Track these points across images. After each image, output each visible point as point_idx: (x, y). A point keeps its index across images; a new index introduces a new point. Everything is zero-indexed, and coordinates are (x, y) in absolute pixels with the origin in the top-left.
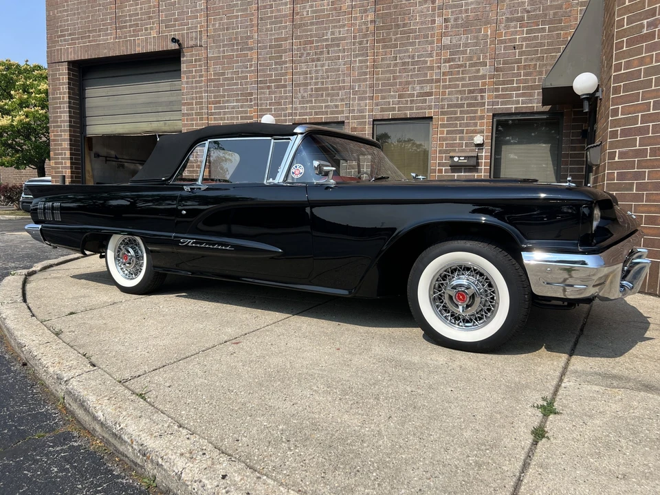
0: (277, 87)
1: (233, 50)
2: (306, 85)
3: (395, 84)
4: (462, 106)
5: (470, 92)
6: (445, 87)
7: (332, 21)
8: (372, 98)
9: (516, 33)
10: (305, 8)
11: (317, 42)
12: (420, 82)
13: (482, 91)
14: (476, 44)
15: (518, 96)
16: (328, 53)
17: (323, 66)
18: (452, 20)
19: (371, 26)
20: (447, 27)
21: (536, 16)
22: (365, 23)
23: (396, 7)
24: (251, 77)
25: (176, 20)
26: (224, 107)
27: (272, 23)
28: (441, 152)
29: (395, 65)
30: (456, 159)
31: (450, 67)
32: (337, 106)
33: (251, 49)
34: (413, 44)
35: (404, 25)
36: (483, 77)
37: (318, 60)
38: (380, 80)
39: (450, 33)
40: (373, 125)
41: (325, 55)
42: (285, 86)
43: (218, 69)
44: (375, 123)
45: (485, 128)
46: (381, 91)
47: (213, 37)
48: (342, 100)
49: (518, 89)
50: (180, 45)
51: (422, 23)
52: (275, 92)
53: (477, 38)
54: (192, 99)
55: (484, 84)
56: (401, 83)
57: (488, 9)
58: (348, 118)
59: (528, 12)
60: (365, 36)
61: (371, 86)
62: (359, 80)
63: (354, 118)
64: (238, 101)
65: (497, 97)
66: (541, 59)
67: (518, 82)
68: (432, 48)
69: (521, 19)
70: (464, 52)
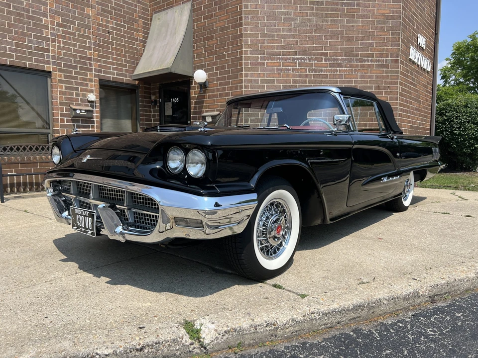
3: (10, 32)
4: (75, 67)
5: (81, 57)
6: (60, 48)
9: (108, 22)
12: (36, 37)
14: (82, 20)
15: (114, 69)
21: (120, 15)
28: (62, 104)
30: (78, 112)
31: (63, 32)
36: (90, 48)
39: (60, 2)
45: (94, 89)
49: (113, 64)
53: (82, 15)
55: (90, 54)
56: (16, 33)
59: (115, 9)
65: (100, 66)
66: (124, 46)
67: (113, 59)
68: (46, 9)
69: (111, 13)
70: (74, 23)
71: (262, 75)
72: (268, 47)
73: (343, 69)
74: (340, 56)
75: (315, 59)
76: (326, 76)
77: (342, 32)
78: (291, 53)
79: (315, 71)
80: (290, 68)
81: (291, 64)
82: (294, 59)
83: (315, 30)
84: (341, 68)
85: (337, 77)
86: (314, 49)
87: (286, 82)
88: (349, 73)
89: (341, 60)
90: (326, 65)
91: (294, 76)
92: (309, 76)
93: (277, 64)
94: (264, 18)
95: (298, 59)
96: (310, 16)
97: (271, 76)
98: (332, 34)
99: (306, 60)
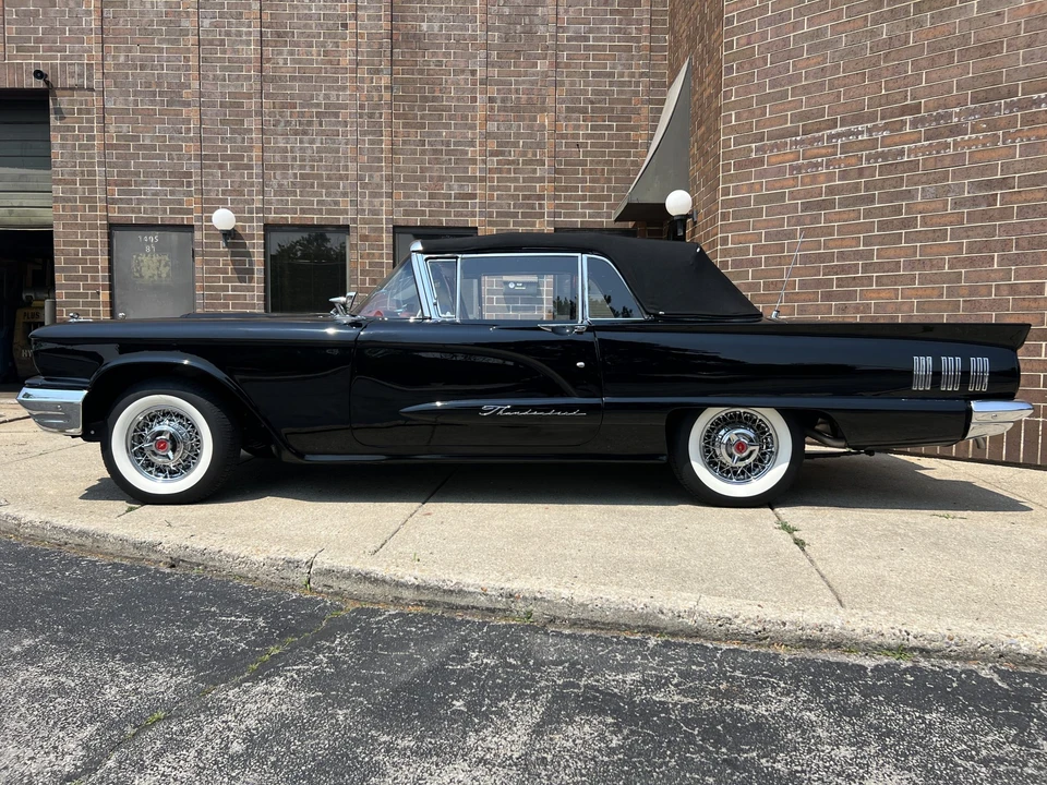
0: (237, 167)
1: (153, 102)
2: (286, 167)
3: (423, 179)
4: (515, 215)
5: (526, 197)
6: (492, 188)
7: (325, 79)
8: (390, 195)
9: (577, 127)
10: (280, 53)
11: (302, 106)
12: (458, 179)
13: (541, 197)
14: (531, 136)
15: (584, 207)
16: (321, 125)
17: (312, 142)
18: (498, 101)
19: (387, 96)
20: (492, 109)
21: (602, 110)
22: (378, 89)
23: (421, 72)
24: (190, 148)
25: (38, 40)
26: (140, 193)
27: (223, 69)
29: (423, 152)
30: (512, 286)
31: (499, 162)
32: (337, 203)
33: (188, 104)
34: (447, 126)
35: (434, 99)
36: (541, 180)
37: (305, 133)
38: (401, 171)
39: (497, 118)
40: (394, 233)
41: (315, 127)
42: (250, 167)
43: (125, 130)
44: (397, 230)
46: (404, 187)
47: (114, 76)
48: (345, 194)
49: (584, 198)
50: (47, 83)
51: (458, 99)
52: (231, 175)
53: (530, 127)
54: (74, 174)
55: (543, 189)
56: (431, 178)
57: (543, 92)
58: (354, 220)
59: (592, 103)
60: (378, 106)
61: (389, 178)
62: (371, 169)
63: (364, 221)
64: (163, 183)
65: (558, 206)
66: (609, 163)
67: (583, 189)
68: (474, 134)
69: (585, 111)
70: (516, 145)
71: (758, 187)
72: (771, 122)
73: (966, 137)
74: (958, 105)
75: (885, 127)
76: (914, 165)
77: (965, 38)
78: (823, 126)
79: (884, 156)
80: (820, 160)
81: (824, 151)
82: (831, 137)
83: (886, 55)
84: (959, 138)
85: (947, 162)
86: (883, 101)
87: (809, 193)
88: (984, 145)
89: (958, 115)
90: (913, 137)
91: (830, 177)
92: (867, 173)
93: (792, 156)
94: (765, 59)
95: (839, 136)
96: (875, 22)
97: (777, 185)
98: (934, 51)
99: (862, 133)
